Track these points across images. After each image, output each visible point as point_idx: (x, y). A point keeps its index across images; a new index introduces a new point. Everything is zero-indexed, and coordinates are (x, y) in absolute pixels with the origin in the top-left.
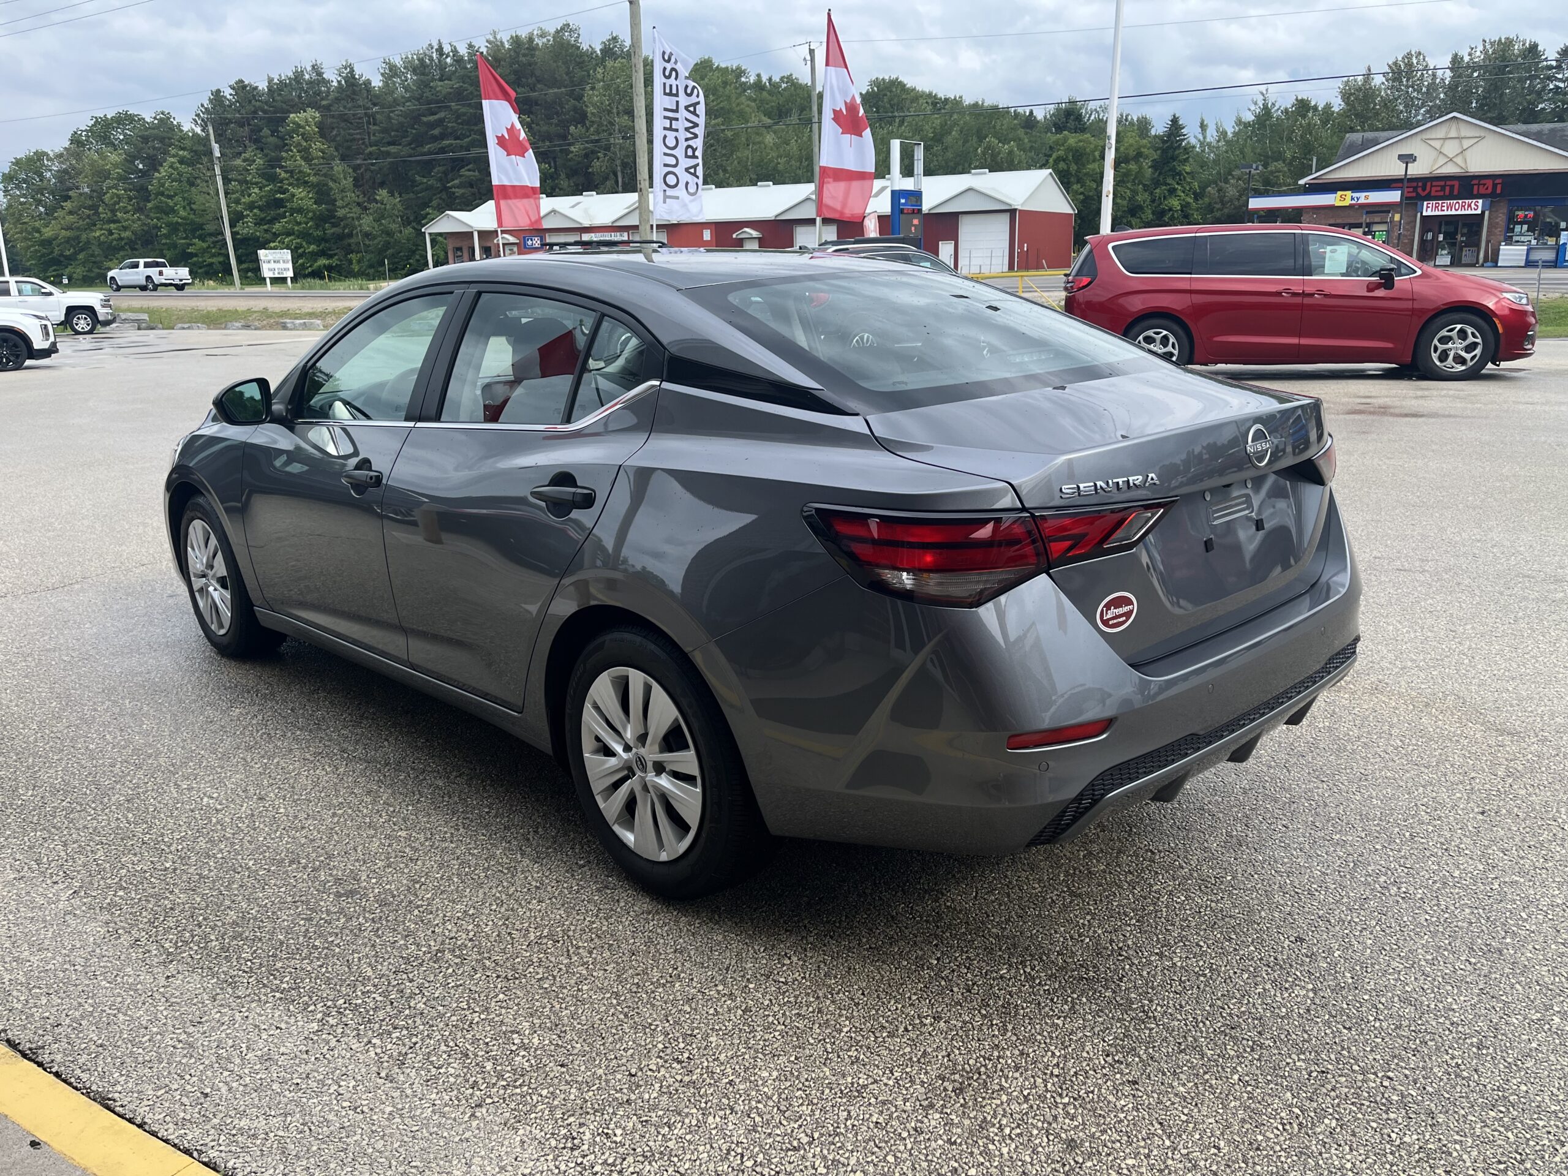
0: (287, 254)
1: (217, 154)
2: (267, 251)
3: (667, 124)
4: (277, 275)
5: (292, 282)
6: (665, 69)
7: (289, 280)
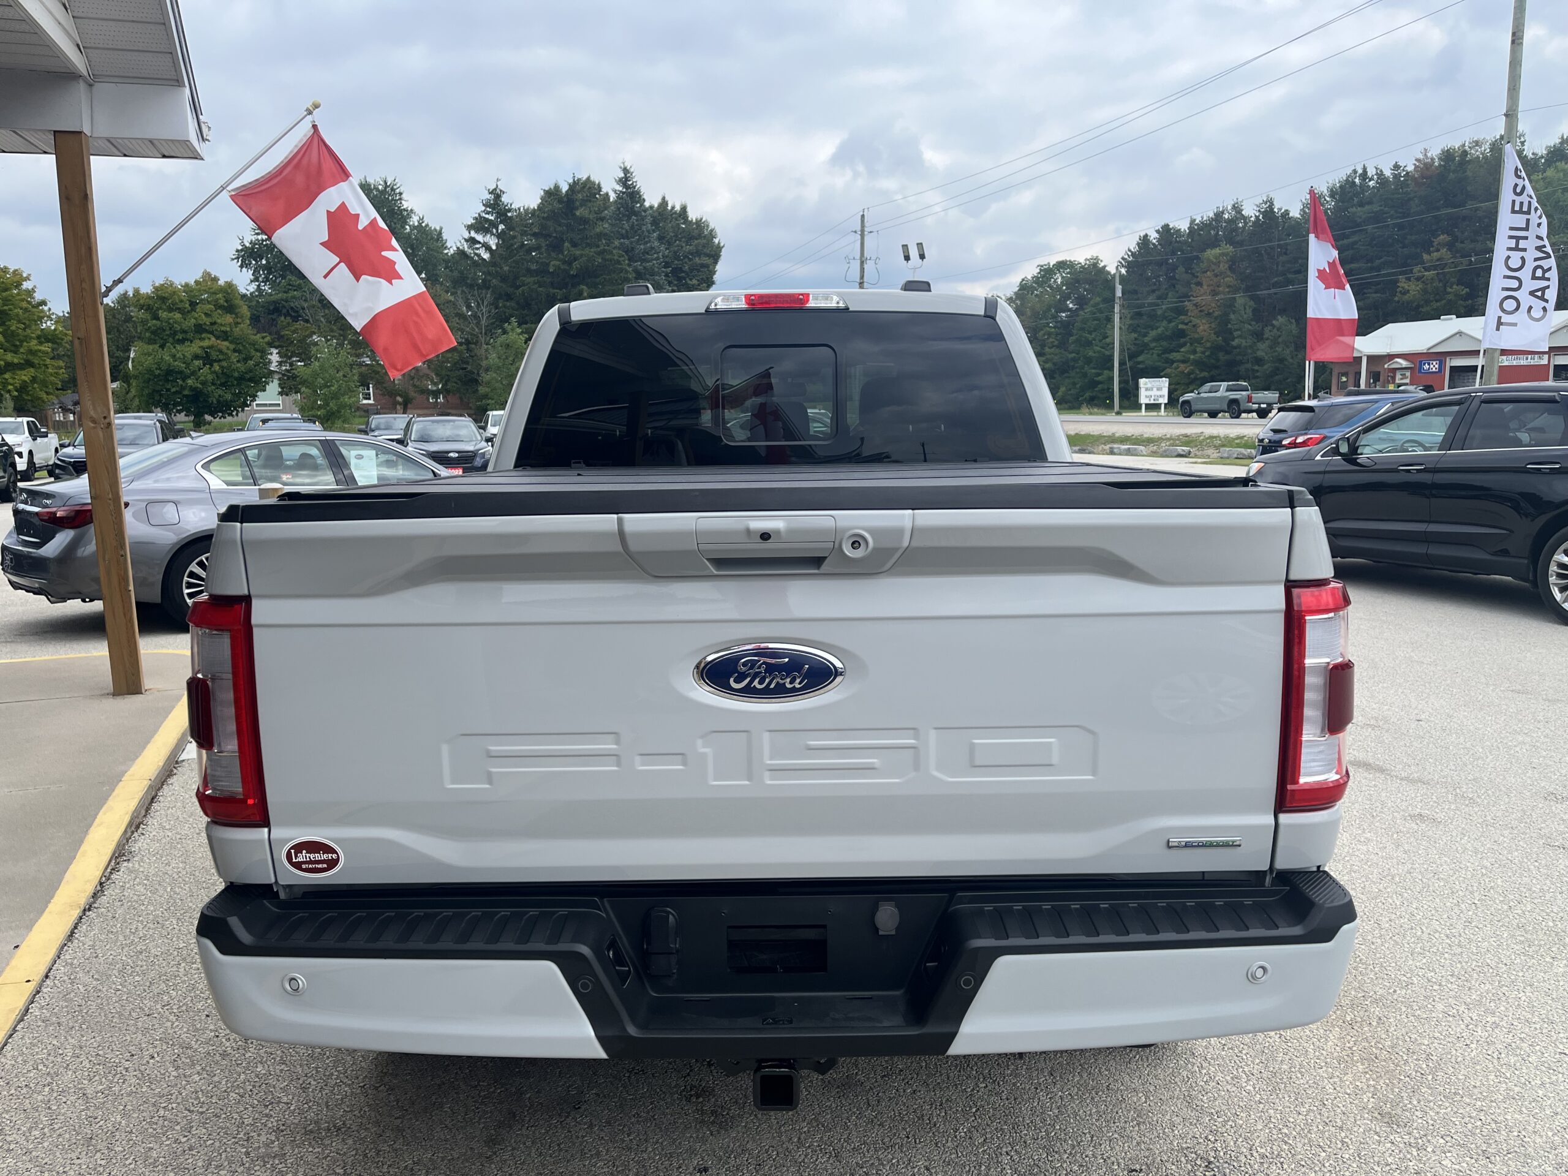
0: (1164, 383)
1: (1119, 293)
2: (1147, 380)
3: (1512, 243)
4: (1152, 402)
5: (1165, 408)
6: (1516, 185)
7: (1163, 406)
